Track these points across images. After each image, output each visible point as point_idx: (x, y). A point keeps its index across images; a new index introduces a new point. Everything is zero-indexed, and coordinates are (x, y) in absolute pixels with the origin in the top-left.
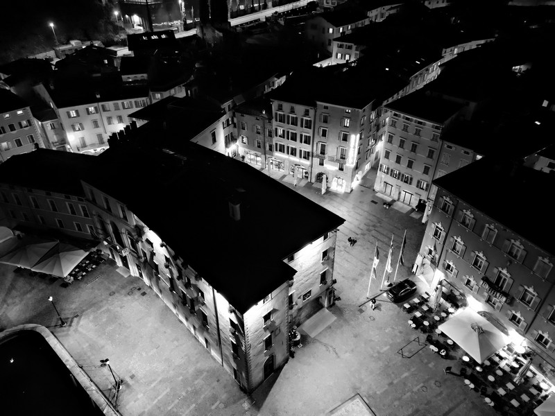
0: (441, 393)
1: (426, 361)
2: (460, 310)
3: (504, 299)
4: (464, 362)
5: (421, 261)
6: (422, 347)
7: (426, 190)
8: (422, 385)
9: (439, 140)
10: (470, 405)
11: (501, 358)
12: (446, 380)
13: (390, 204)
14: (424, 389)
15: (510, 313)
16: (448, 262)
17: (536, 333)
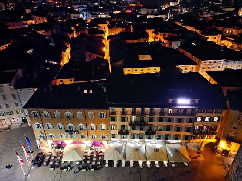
1: (65, 177)
2: (65, 148)
3: (76, 133)
4: (77, 165)
5: (39, 142)
6: (61, 173)
7: (22, 113)
10: (88, 177)
11: (87, 153)
12: (76, 177)
13: (9, 128)
15: (80, 136)
16: (50, 135)
17: (90, 136)
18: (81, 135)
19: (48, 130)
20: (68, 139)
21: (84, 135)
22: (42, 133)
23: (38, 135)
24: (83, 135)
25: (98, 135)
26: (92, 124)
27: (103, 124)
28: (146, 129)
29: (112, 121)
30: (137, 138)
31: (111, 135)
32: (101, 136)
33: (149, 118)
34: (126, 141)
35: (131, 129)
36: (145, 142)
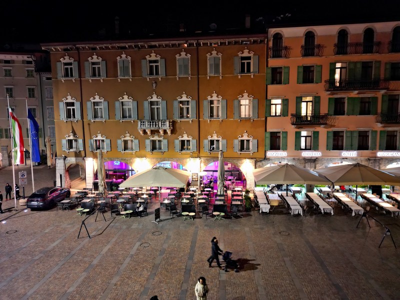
0: (168, 237)
1: (125, 227)
4: (168, 205)
5: (63, 165)
6: (111, 221)
8: (138, 244)
9: (35, 74)
10: (206, 228)
12: (162, 227)
14: (146, 245)
15: (178, 143)
16: (95, 139)
17: (206, 143)
18: (180, 139)
19: (92, 121)
20: (143, 152)
21: (190, 139)
22: (74, 134)
23: (64, 142)
24: (185, 138)
25: (229, 140)
26: (215, 97)
27: (246, 95)
28: (379, 110)
29: (272, 83)
30: (351, 148)
31: (268, 135)
32: (237, 143)
33: (388, 66)
34: (314, 161)
35: (332, 112)
36: (377, 164)
